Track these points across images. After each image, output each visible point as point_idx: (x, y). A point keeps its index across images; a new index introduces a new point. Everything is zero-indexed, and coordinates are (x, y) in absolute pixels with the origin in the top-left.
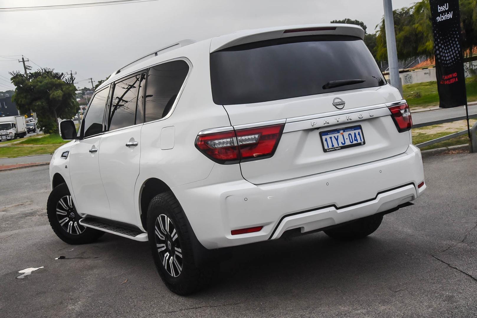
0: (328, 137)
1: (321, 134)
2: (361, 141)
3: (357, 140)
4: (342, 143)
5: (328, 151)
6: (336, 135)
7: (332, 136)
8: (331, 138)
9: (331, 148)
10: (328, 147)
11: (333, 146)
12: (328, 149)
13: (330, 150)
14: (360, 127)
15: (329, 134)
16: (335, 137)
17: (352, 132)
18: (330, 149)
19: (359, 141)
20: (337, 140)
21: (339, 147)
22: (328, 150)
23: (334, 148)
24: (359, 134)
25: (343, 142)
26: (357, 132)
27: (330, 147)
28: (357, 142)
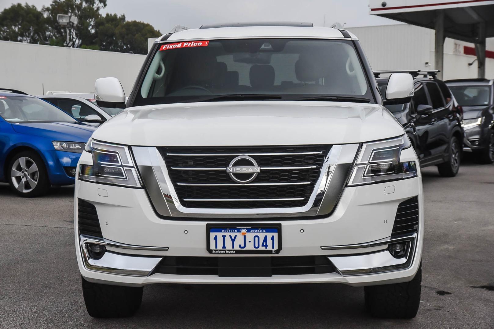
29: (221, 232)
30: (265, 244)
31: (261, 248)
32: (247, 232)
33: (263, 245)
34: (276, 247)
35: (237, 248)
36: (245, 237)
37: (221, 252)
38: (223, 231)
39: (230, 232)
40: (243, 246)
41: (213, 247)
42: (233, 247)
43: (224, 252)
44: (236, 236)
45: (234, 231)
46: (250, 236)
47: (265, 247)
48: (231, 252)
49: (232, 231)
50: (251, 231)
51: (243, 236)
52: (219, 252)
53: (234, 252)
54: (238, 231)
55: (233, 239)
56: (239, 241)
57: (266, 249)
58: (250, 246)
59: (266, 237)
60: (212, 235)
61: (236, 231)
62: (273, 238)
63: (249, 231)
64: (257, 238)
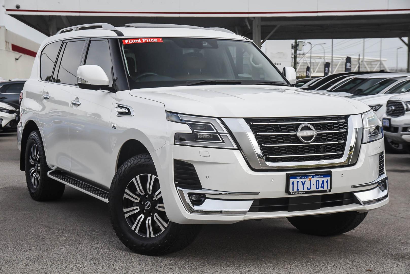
29: (296, 179)
30: (322, 186)
31: (321, 189)
32: (312, 178)
33: (321, 187)
34: (329, 188)
35: (306, 190)
36: (311, 181)
37: (296, 193)
38: (297, 178)
39: (302, 178)
40: (309, 188)
41: (291, 190)
42: (303, 190)
43: (298, 193)
44: (305, 181)
45: (304, 177)
46: (314, 180)
47: (322, 188)
48: (303, 193)
49: (303, 178)
50: (314, 177)
51: (310, 181)
52: (295, 193)
53: (304, 193)
54: (307, 178)
55: (303, 183)
56: (307, 185)
57: (323, 189)
58: (313, 188)
59: (323, 181)
60: (291, 181)
61: (305, 178)
62: (327, 182)
63: (313, 177)
64: (318, 182)
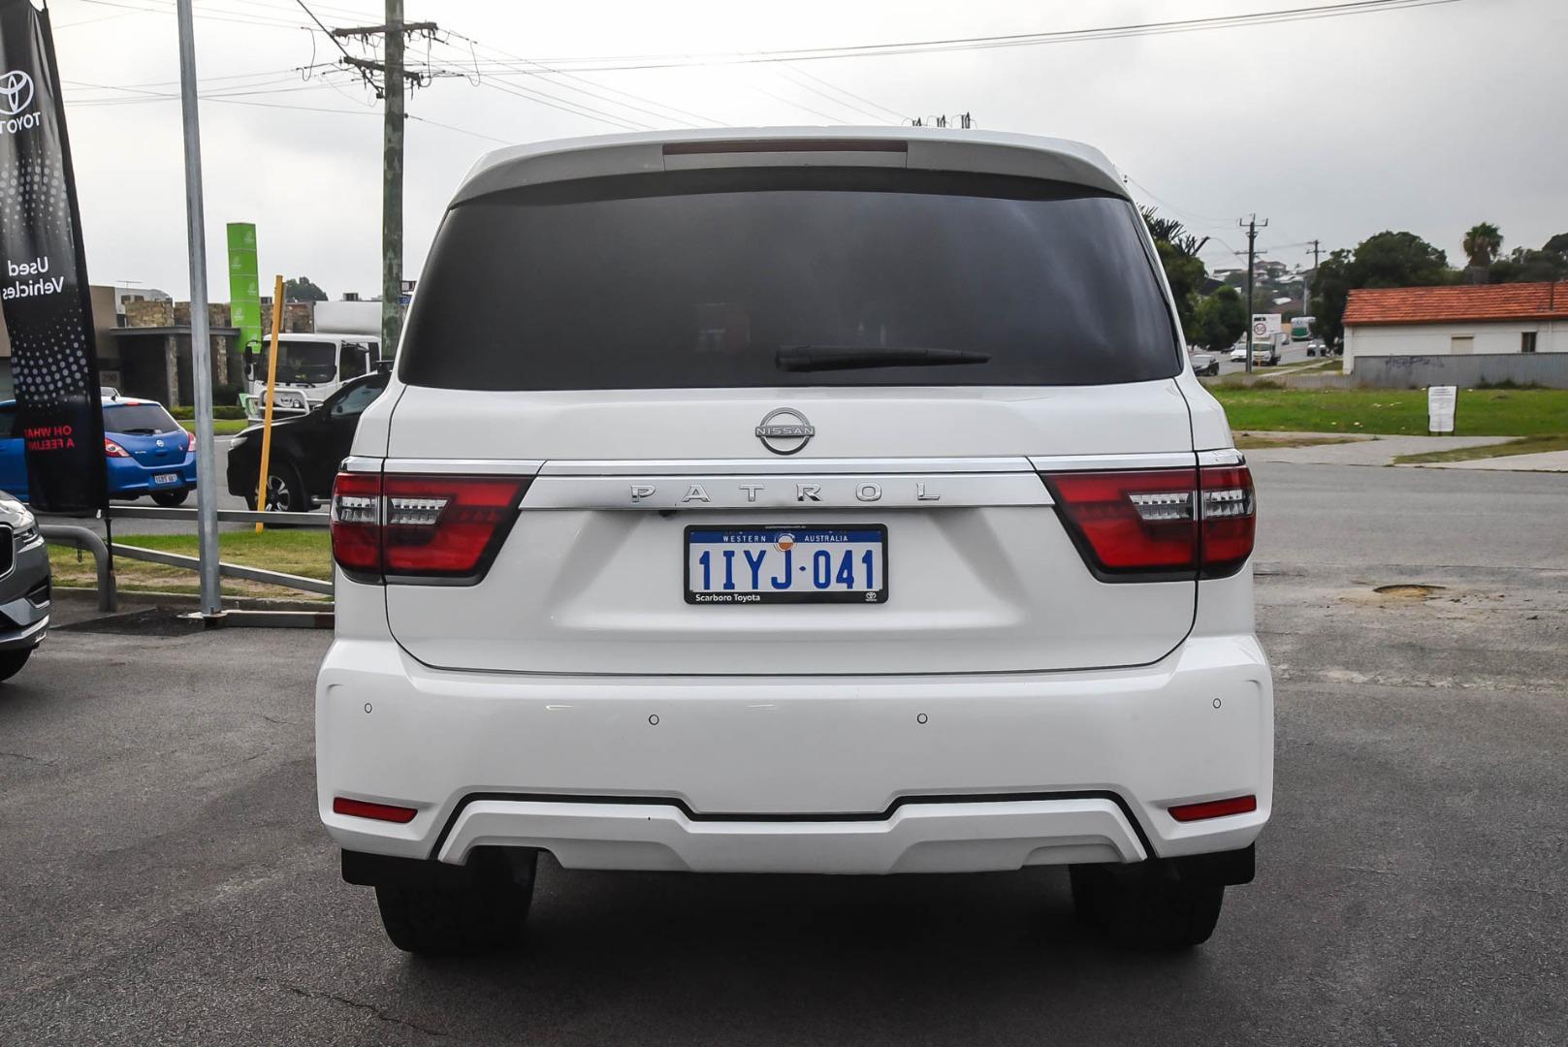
0: (716, 550)
1: (692, 535)
2: (870, 584)
3: (850, 581)
4: (774, 580)
5: (700, 603)
6: (755, 549)
7: (739, 548)
8: (729, 555)
9: (718, 594)
10: (707, 585)
11: (729, 584)
12: (702, 594)
13: (708, 598)
14: (879, 534)
15: (726, 539)
16: (747, 554)
17: (837, 550)
18: (710, 594)
19: (859, 585)
20: (755, 566)
21: (756, 594)
22: (699, 599)
23: (732, 594)
24: (868, 558)
25: (782, 579)
26: (859, 549)
27: (717, 584)
28: (850, 586)
